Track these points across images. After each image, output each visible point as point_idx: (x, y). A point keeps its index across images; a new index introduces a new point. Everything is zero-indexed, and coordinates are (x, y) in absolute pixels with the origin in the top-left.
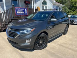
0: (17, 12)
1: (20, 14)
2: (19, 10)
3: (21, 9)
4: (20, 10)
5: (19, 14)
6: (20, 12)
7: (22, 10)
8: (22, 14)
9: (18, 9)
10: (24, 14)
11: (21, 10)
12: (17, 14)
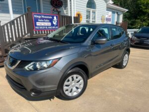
0: (37, 23)
1: (44, 28)
2: (41, 19)
3: (45, 17)
4: (43, 19)
5: (41, 28)
6: (43, 24)
7: (48, 19)
8: (46, 28)
9: (39, 17)
10: (50, 28)
11: (46, 19)
12: (37, 28)
